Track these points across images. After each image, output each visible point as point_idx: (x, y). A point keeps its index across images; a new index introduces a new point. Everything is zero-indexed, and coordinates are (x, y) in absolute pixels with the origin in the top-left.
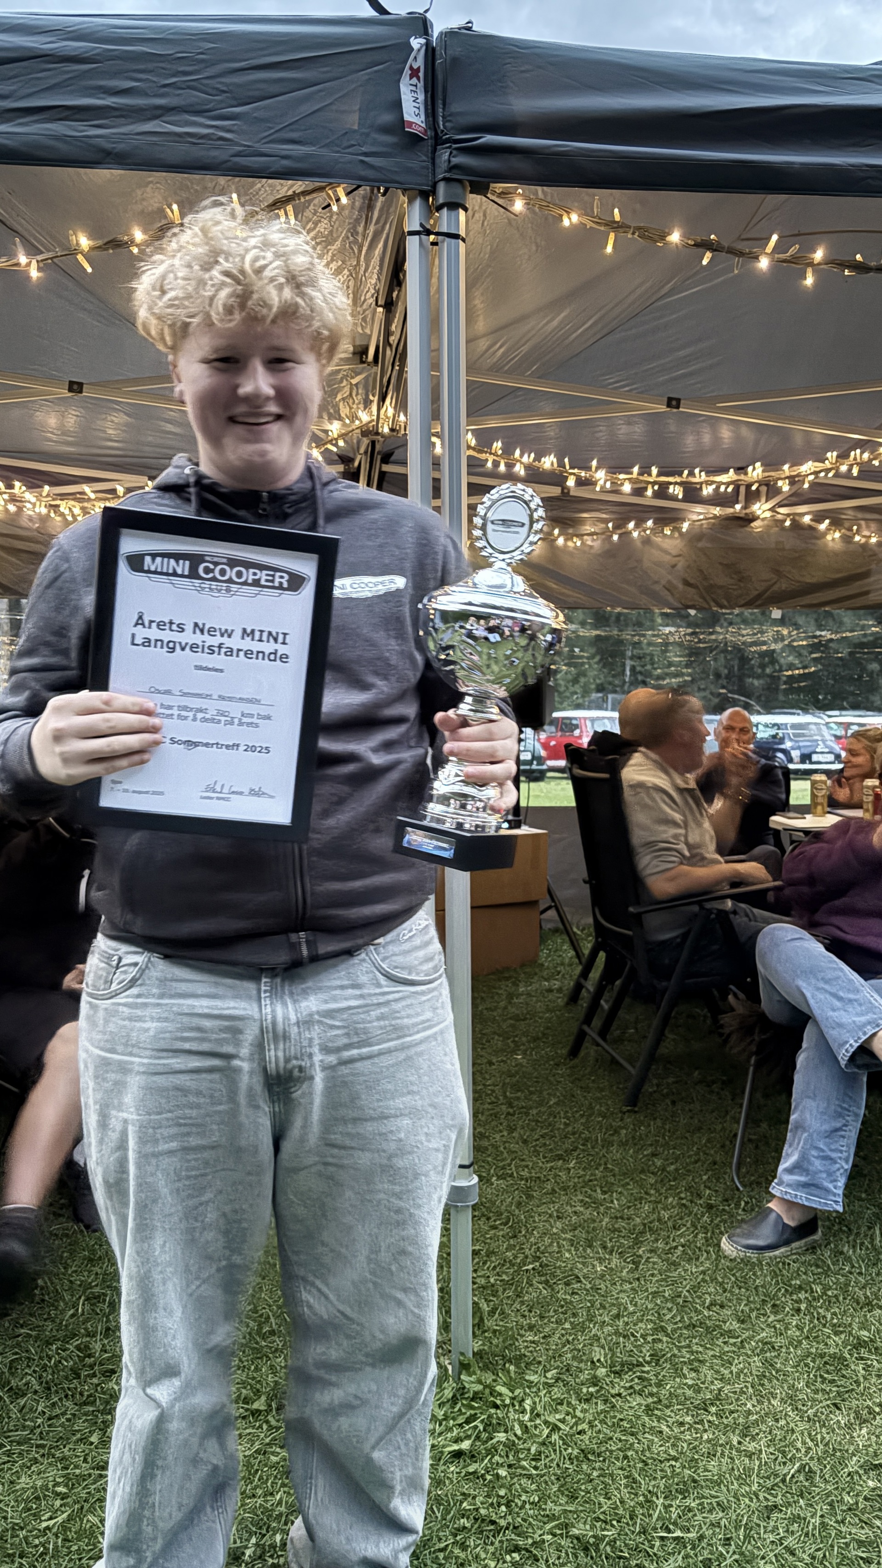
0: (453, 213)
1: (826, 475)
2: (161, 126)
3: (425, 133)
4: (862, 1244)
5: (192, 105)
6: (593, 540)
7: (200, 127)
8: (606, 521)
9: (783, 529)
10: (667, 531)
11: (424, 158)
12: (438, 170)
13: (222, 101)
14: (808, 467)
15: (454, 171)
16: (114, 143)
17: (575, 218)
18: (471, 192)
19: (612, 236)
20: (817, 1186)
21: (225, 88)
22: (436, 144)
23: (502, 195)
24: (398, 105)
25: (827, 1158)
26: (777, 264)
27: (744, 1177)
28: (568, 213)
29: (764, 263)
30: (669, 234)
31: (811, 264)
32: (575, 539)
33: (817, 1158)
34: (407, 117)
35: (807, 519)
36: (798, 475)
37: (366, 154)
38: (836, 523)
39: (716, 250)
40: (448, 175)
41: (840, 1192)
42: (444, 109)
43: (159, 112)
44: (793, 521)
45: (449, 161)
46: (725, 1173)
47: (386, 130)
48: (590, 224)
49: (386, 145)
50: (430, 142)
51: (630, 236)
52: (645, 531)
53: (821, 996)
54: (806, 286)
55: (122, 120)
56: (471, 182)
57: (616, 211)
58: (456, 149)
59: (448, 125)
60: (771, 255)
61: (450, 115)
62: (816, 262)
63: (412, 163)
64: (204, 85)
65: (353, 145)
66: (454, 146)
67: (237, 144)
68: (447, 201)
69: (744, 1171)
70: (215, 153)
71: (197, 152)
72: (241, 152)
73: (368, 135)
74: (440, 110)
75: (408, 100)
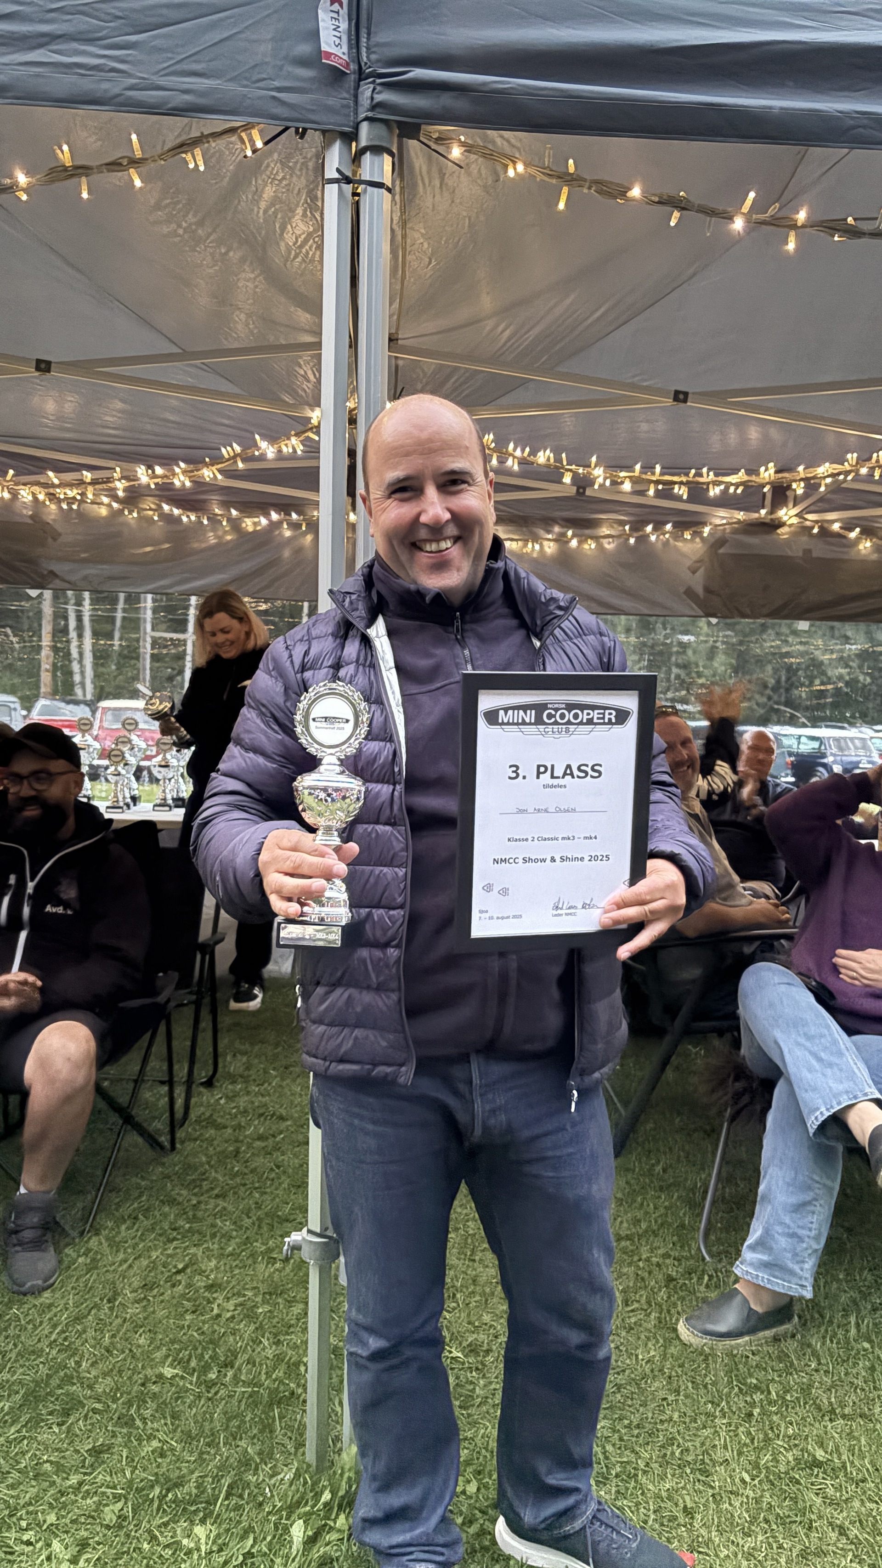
0: (377, 159)
1: (846, 476)
2: (48, 56)
3: (348, 65)
4: (835, 1334)
5: (80, 33)
6: (609, 543)
7: (90, 57)
8: (622, 523)
9: (811, 535)
10: (687, 535)
11: (345, 95)
12: (361, 109)
13: (114, 29)
14: (824, 469)
15: (378, 110)
17: (520, 167)
18: (399, 135)
19: (565, 190)
20: (783, 1269)
21: (120, 14)
22: (360, 80)
23: (438, 140)
24: (315, 34)
25: (793, 1235)
26: (754, 225)
27: (714, 1245)
28: (514, 163)
29: (738, 224)
30: (630, 189)
31: (794, 226)
32: (589, 541)
33: (783, 1234)
34: (324, 47)
35: (836, 527)
36: (814, 477)
37: (279, 90)
38: (868, 532)
39: (683, 209)
40: (370, 114)
41: (808, 1276)
42: (368, 39)
43: (45, 40)
44: (821, 528)
45: (372, 98)
46: (693, 1238)
47: (303, 62)
48: (540, 177)
49: (302, 80)
50: (353, 77)
51: (585, 191)
52: (664, 534)
53: (798, 1052)
54: (787, 252)
56: (397, 123)
57: (571, 162)
58: (381, 84)
59: (373, 57)
60: (748, 217)
61: (375, 46)
62: (799, 224)
63: (331, 101)
64: (97, 10)
65: (264, 79)
66: (379, 81)
67: (130, 75)
68: (369, 144)
69: (713, 1238)
70: (105, 86)
71: (87, 85)
72: (136, 84)
73: (281, 68)
74: (363, 41)
75: (327, 28)
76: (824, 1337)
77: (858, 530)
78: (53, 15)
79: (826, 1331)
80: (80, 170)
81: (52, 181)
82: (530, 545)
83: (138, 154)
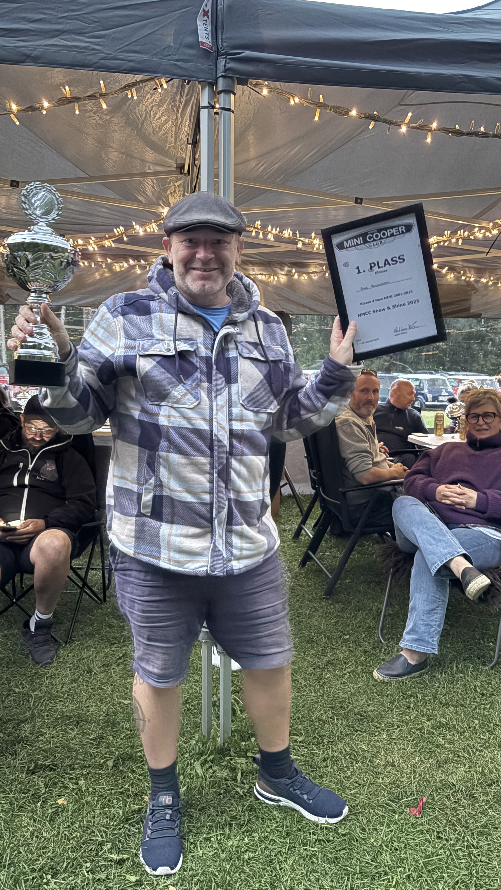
0: (227, 96)
1: (444, 243)
2: (59, 42)
4: (446, 671)
5: (76, 29)
6: (315, 276)
7: (81, 42)
8: (321, 265)
11: (211, 63)
12: (218, 71)
13: (94, 28)
14: (433, 239)
15: (228, 72)
16: (32, 50)
17: (297, 100)
18: (238, 84)
19: (318, 111)
20: (423, 640)
21: (96, 20)
22: (218, 56)
24: (196, 32)
25: (428, 625)
26: (411, 130)
27: (385, 635)
28: (293, 97)
30: (351, 111)
31: (430, 130)
32: (304, 275)
33: (423, 625)
35: (435, 267)
37: (177, 60)
38: (452, 269)
39: (377, 121)
40: (224, 74)
41: (435, 643)
42: (222, 35)
43: (58, 33)
45: (225, 66)
46: (375, 633)
47: (190, 46)
48: (305, 104)
49: (189, 55)
50: (214, 54)
51: (328, 111)
54: (427, 143)
55: (36, 37)
56: (237, 78)
57: (321, 96)
58: (229, 59)
59: (225, 44)
60: (408, 125)
61: (226, 38)
62: (433, 129)
63: (204, 66)
64: (84, 18)
65: (170, 55)
66: (228, 57)
67: (102, 52)
68: (224, 89)
69: (385, 632)
70: (90, 57)
71: (80, 57)
72: (105, 57)
73: (178, 49)
74: (220, 36)
75: (201, 30)
76: (441, 673)
77: (447, 268)
78: (61, 20)
79: (442, 670)
80: (75, 99)
81: (61, 105)
82: (272, 277)
83: (104, 91)
